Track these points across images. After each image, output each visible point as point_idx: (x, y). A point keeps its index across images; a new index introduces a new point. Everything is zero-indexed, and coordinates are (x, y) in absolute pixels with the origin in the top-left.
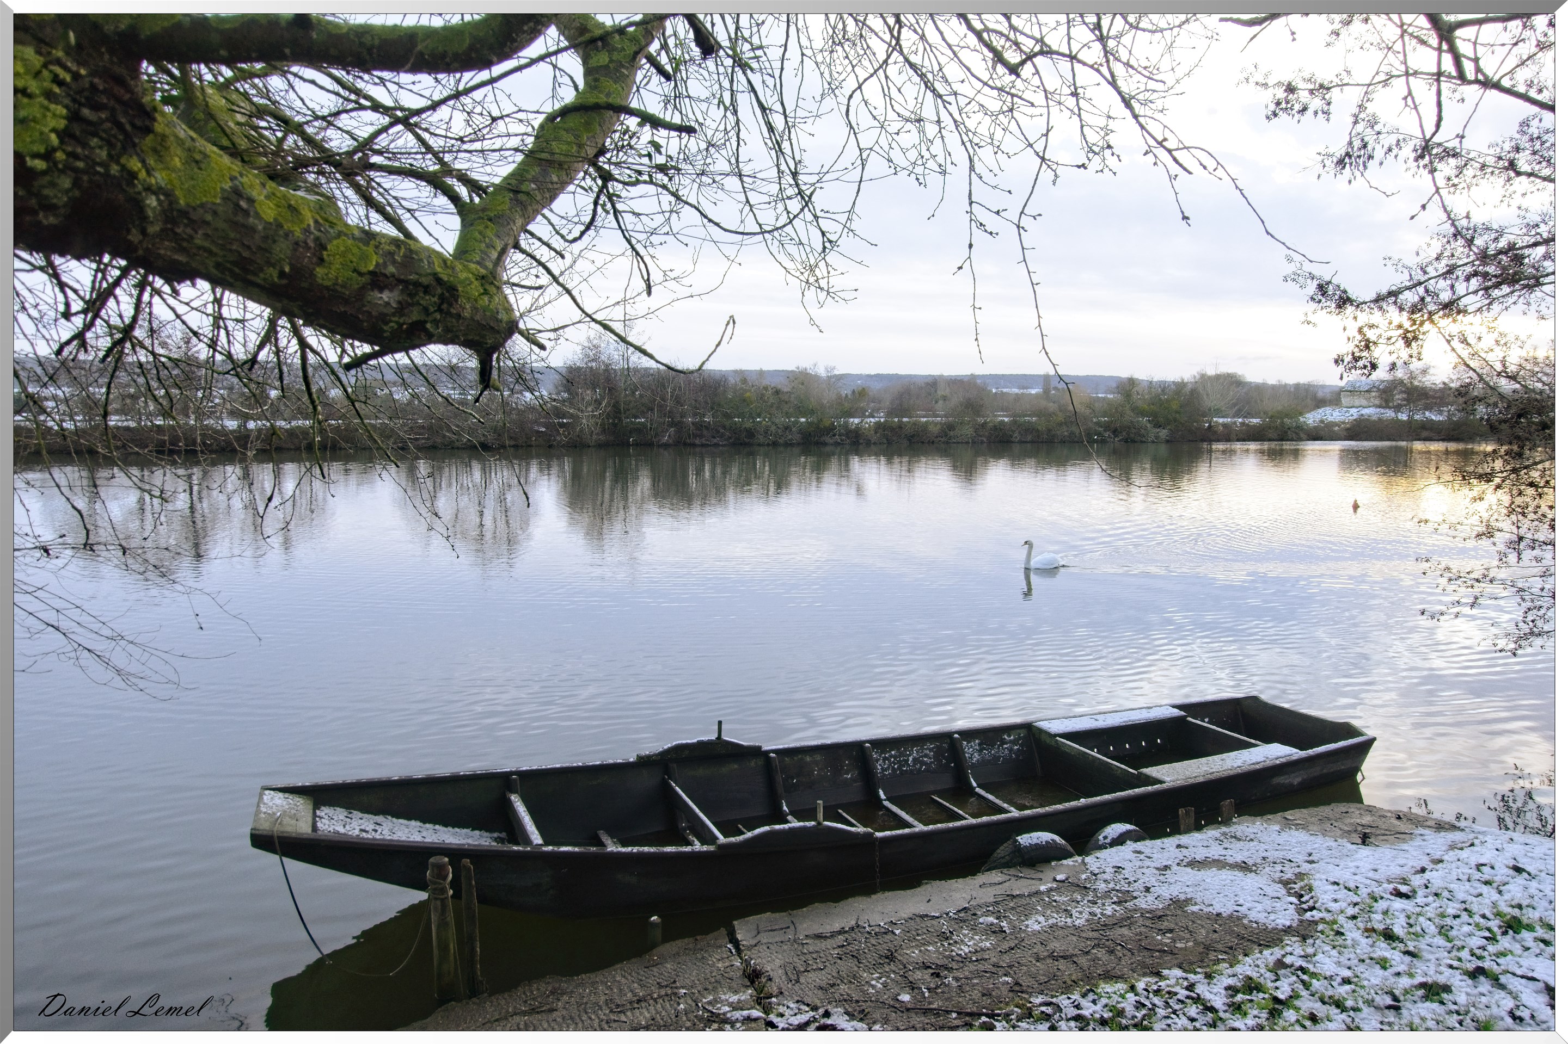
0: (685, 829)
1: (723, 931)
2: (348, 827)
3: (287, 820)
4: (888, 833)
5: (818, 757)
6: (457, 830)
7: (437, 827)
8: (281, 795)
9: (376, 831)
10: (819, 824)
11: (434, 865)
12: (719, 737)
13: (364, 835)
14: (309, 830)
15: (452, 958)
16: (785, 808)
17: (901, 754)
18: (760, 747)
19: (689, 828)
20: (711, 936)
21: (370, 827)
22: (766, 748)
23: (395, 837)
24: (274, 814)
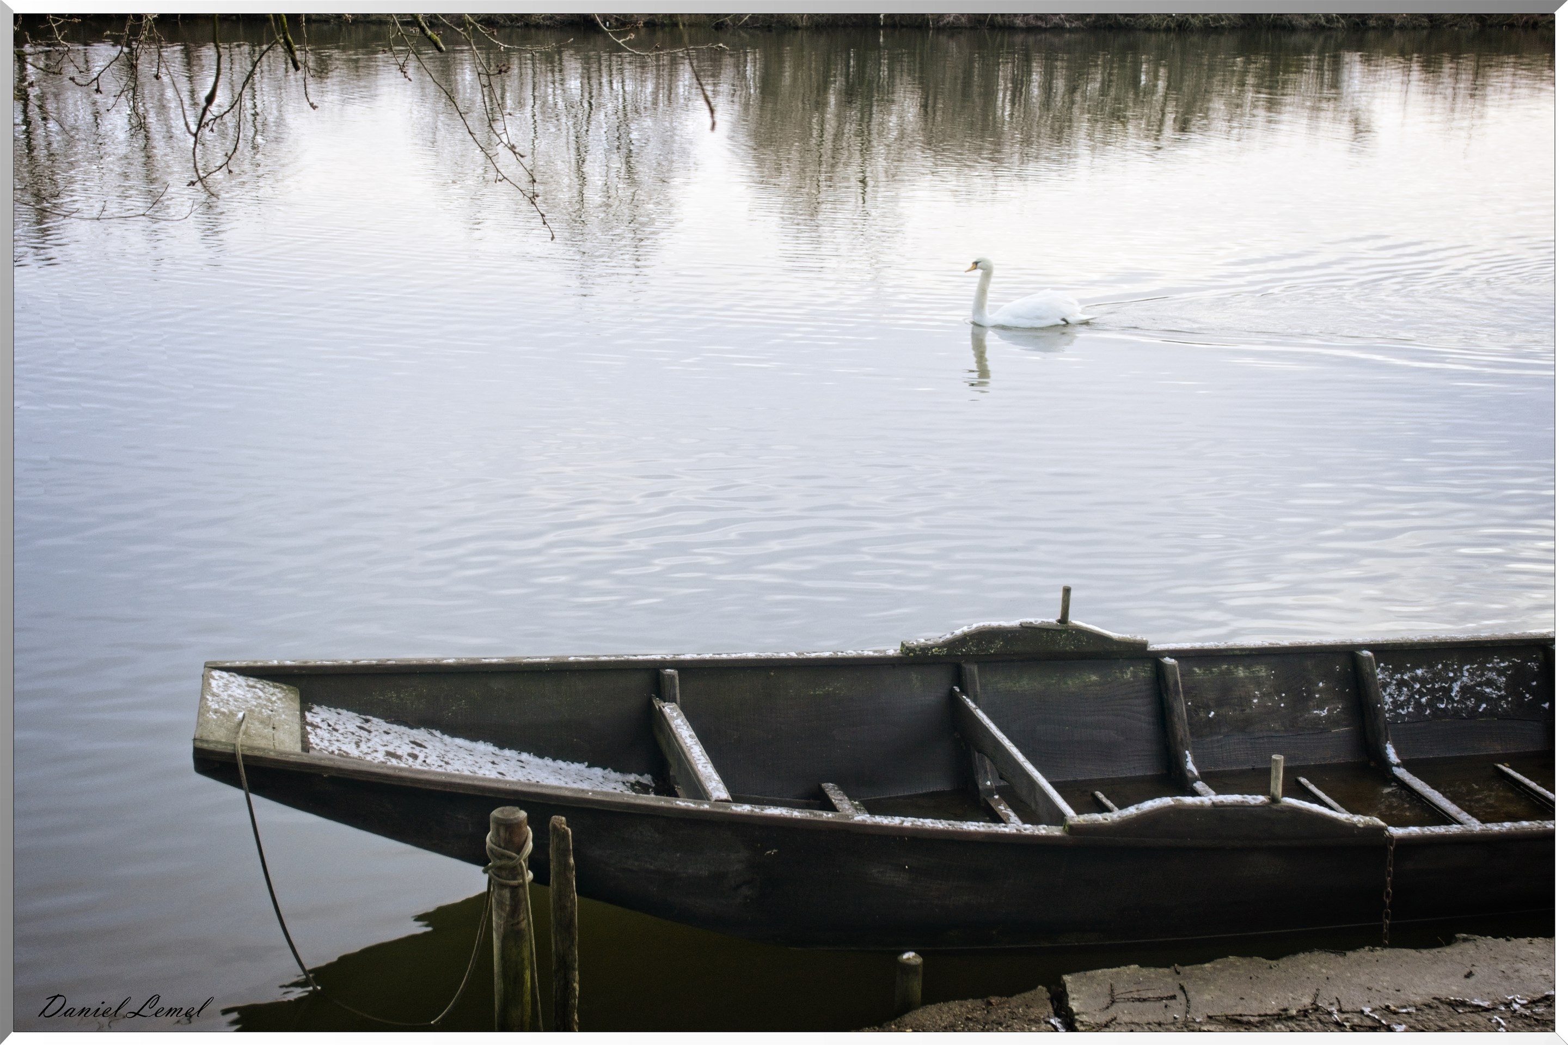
0: (990, 792)
1: (1042, 991)
2: (363, 747)
3: (255, 727)
4: (1414, 830)
5: (1262, 671)
6: (560, 763)
7: (524, 756)
8: (241, 680)
9: (415, 757)
10: (1274, 800)
11: (501, 823)
12: (1064, 619)
13: (394, 762)
14: (298, 748)
15: (528, 998)
16: (1190, 766)
17: (1436, 677)
18: (1143, 645)
19: (999, 790)
20: (1016, 1000)
21: (404, 750)
22: (1156, 645)
23: (450, 769)
24: (233, 714)
